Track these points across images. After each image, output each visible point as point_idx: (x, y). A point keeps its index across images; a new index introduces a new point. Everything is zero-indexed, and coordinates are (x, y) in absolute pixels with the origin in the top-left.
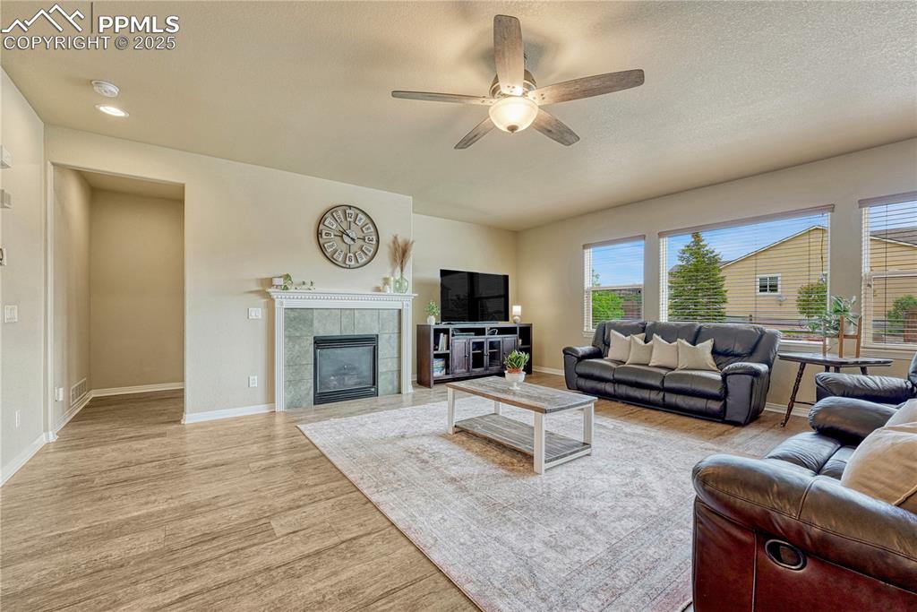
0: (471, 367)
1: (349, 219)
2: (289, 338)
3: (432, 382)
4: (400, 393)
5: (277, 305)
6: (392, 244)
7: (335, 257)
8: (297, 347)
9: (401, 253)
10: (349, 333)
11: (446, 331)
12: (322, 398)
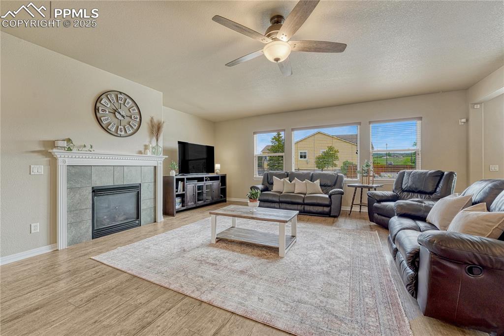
0: (197, 201)
1: (120, 102)
2: (71, 189)
3: (175, 212)
4: (155, 222)
5: (60, 162)
6: (150, 123)
7: (109, 127)
8: (78, 196)
9: (156, 129)
10: (119, 183)
11: (182, 180)
12: (97, 233)
